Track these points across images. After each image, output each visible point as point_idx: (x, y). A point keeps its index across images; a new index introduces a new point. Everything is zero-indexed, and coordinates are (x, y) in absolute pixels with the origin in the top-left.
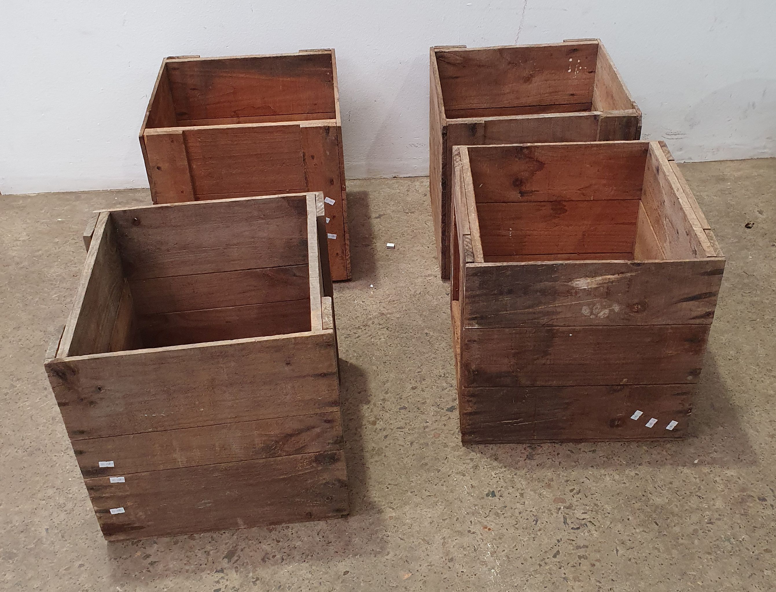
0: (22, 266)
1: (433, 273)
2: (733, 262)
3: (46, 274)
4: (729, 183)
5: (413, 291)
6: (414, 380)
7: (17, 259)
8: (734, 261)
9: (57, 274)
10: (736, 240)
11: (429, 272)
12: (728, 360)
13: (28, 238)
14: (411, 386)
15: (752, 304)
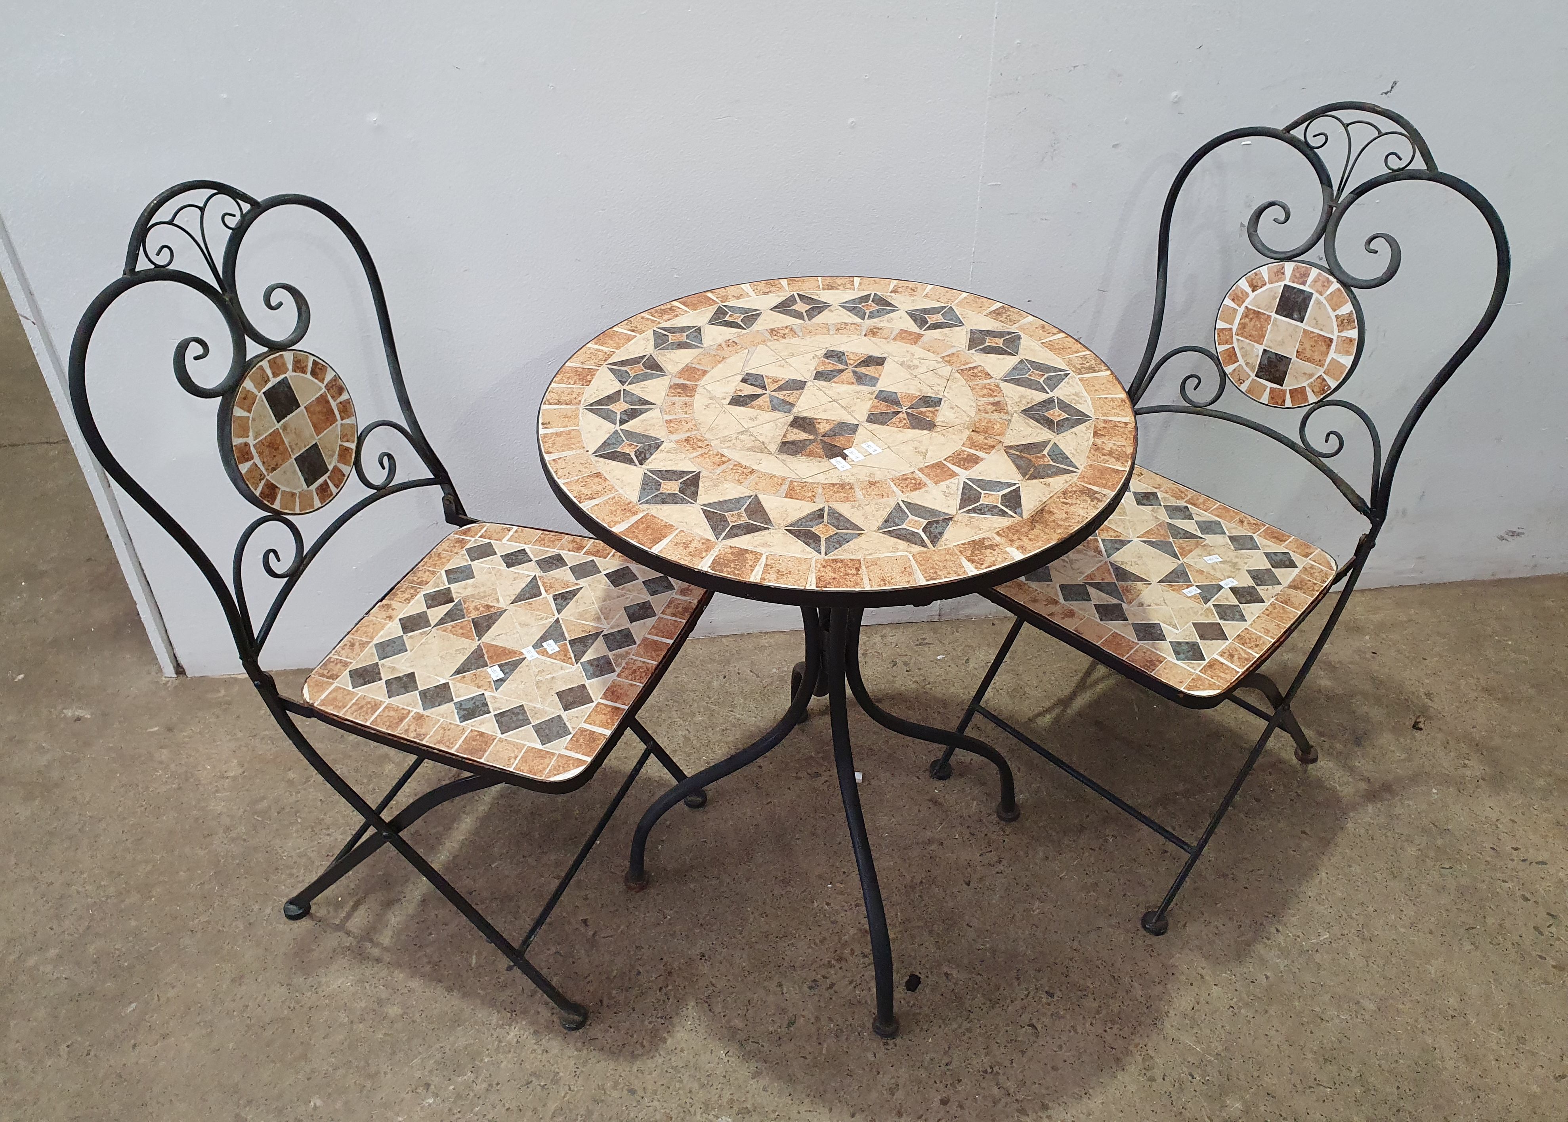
0: (233, 834)
1: (937, 836)
2: (1411, 803)
3: (280, 851)
4: (1367, 637)
5: (909, 878)
6: (941, 1082)
7: (226, 821)
8: (1412, 799)
9: (298, 851)
10: (1403, 756)
11: (929, 834)
12: (1450, 1018)
13: (241, 771)
14: (939, 1098)
15: (1462, 892)
